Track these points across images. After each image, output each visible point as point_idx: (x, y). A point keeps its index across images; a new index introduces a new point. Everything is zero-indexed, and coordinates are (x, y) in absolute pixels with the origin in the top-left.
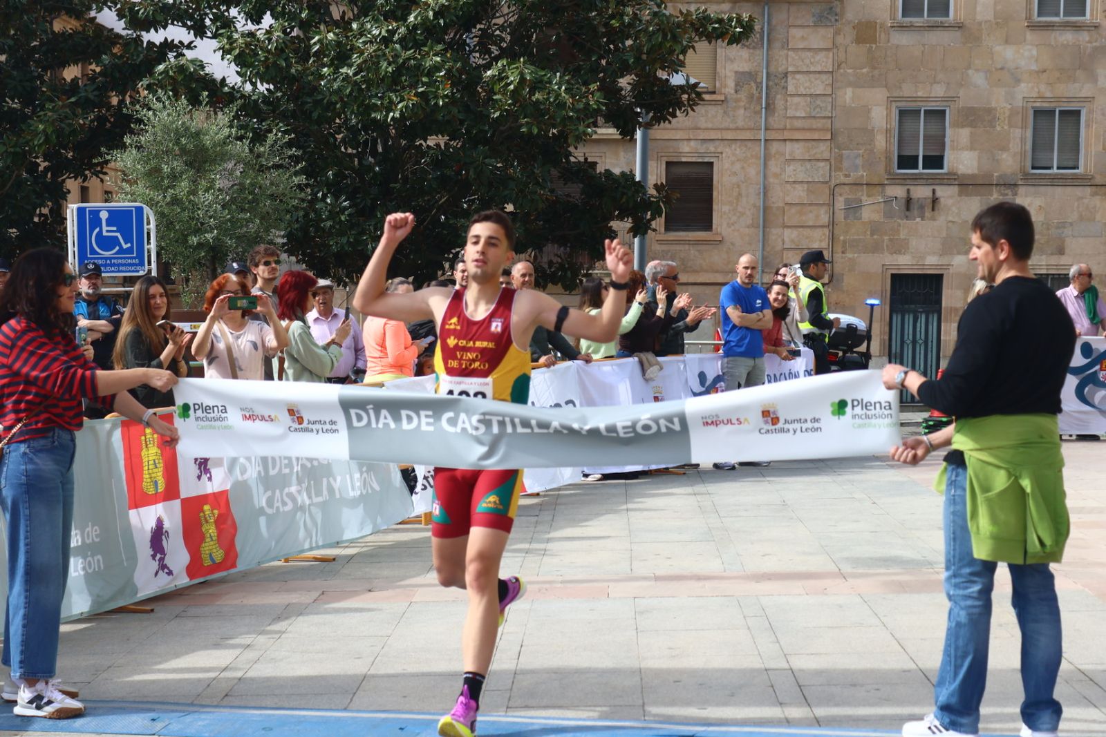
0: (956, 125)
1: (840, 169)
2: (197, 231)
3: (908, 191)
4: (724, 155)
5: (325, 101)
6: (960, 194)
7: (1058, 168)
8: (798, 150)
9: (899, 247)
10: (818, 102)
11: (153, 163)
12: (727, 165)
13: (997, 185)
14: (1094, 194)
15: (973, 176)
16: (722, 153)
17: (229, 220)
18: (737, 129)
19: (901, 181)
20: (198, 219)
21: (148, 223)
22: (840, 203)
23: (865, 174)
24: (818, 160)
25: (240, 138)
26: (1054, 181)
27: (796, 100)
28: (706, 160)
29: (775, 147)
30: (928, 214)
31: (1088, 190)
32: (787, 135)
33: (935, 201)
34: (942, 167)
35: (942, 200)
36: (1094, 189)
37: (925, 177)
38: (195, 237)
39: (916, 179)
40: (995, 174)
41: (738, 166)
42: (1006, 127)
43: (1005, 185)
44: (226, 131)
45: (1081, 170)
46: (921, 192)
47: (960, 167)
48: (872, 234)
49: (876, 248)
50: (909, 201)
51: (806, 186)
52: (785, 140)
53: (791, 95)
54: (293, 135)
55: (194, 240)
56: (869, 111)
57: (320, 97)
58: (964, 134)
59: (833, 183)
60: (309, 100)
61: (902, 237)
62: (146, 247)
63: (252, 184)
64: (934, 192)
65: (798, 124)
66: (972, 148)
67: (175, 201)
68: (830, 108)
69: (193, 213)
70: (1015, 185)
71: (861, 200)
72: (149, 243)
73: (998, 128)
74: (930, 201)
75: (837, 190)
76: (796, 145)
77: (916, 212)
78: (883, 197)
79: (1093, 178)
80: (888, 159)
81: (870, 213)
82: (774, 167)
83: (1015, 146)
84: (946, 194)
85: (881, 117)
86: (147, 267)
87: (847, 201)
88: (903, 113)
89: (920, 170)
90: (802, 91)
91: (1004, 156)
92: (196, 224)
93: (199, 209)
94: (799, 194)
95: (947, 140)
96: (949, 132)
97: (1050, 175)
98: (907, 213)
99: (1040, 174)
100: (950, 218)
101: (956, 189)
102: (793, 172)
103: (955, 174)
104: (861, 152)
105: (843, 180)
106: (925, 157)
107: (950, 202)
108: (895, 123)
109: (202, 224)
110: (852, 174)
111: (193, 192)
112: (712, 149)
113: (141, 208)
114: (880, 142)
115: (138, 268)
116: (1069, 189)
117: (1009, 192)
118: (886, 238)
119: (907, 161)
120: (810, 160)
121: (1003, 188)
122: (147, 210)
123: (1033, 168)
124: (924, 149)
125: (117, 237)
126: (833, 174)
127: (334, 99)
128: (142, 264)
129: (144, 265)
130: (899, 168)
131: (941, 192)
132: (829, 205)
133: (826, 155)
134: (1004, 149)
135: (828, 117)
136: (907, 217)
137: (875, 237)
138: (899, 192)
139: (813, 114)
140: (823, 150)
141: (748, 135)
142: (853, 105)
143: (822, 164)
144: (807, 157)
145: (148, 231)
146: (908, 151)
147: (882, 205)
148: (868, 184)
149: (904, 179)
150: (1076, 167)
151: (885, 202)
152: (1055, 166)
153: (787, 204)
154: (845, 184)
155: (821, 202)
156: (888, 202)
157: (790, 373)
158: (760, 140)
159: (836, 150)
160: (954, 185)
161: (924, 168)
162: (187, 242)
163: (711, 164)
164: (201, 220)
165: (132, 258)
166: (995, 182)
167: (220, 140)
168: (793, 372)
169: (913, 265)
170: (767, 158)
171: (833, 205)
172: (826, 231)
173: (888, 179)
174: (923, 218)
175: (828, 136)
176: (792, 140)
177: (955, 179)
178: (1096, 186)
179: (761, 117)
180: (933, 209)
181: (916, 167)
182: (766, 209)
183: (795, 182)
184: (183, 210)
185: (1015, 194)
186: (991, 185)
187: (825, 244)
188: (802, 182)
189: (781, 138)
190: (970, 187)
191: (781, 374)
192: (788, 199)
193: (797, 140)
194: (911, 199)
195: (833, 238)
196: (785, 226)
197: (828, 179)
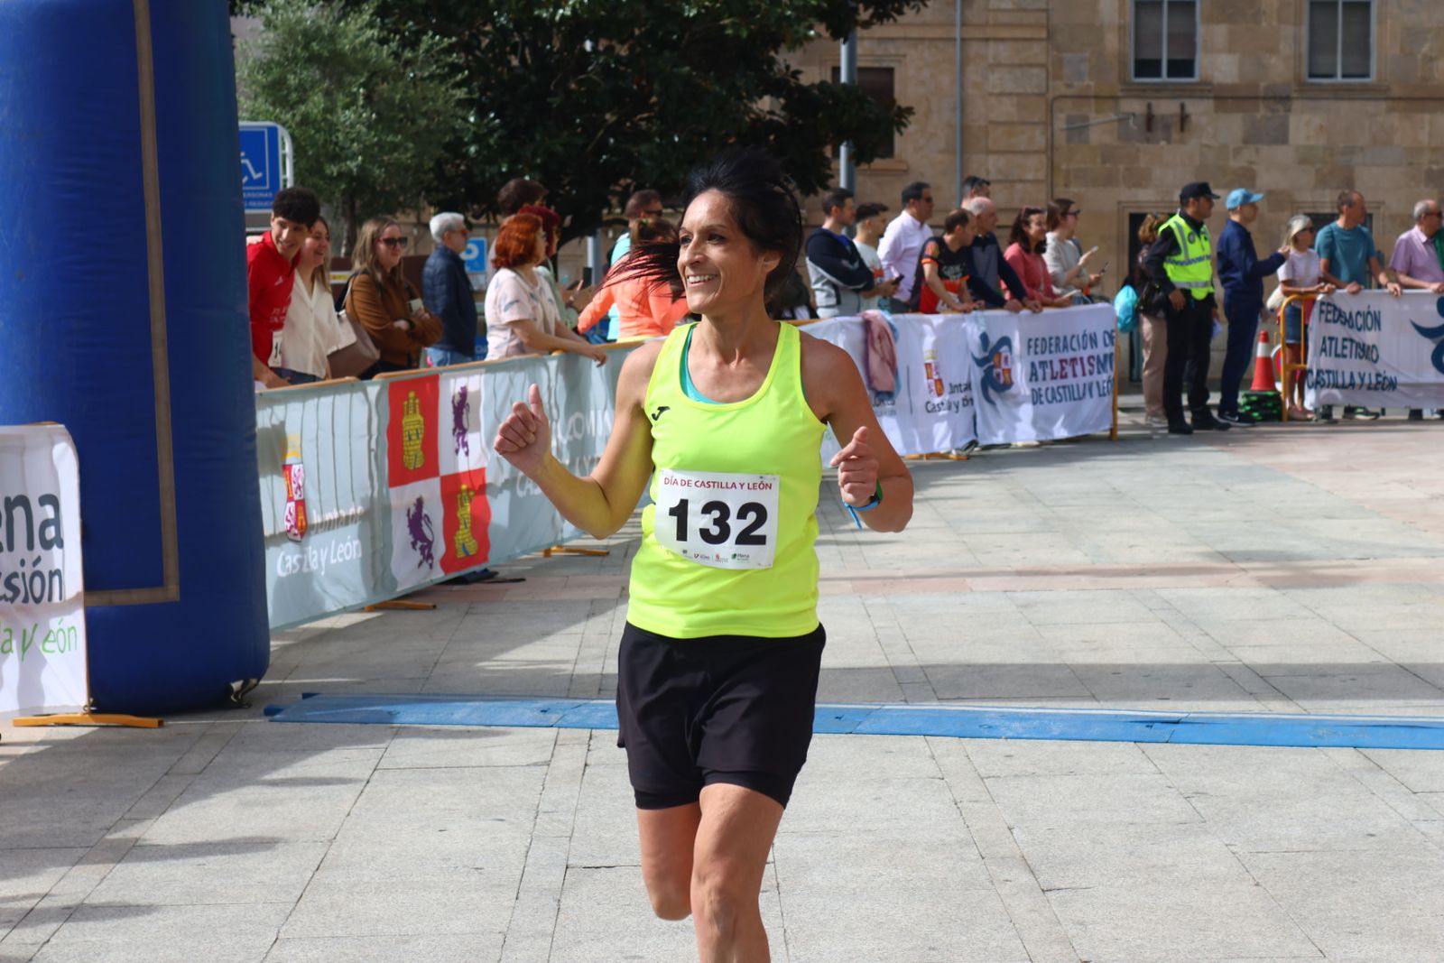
0: (1210, 20)
1: (1058, 77)
2: (335, 158)
3: (1149, 106)
4: (908, 59)
6: (1217, 109)
7: (1344, 76)
8: (1004, 52)
9: (1139, 179)
11: (276, 72)
12: (912, 72)
13: (1264, 98)
14: (1390, 110)
15: (1233, 87)
16: (905, 56)
17: (377, 144)
18: (924, 25)
19: (1141, 92)
20: (336, 144)
21: (284, 148)
22: (1060, 122)
23: (1092, 84)
24: (1031, 65)
25: (383, 41)
26: (1339, 93)
28: (885, 65)
29: (974, 48)
30: (1175, 135)
31: (1383, 105)
32: (990, 33)
33: (1184, 119)
34: (1191, 74)
35: (1194, 119)
36: (1390, 103)
37: (1170, 87)
38: (335, 165)
39: (1160, 90)
40: (1263, 84)
41: (926, 74)
42: (1275, 23)
43: (1275, 98)
44: (369, 33)
45: (1372, 79)
46: (1166, 108)
47: (1217, 74)
48: (1104, 162)
49: (1109, 181)
50: (1149, 120)
51: (1015, 99)
52: (987, 40)
54: (454, 39)
55: (333, 170)
56: (1096, 2)
58: (1220, 32)
59: (1051, 95)
61: (1142, 164)
62: (280, 177)
63: (401, 100)
64: (1183, 107)
65: (1004, 18)
66: (1230, 50)
67: (305, 121)
69: (331, 136)
70: (1288, 98)
71: (1087, 118)
72: (285, 173)
73: (1264, 24)
74: (1177, 120)
75: (1057, 104)
76: (1001, 46)
77: (1159, 133)
78: (1116, 114)
79: (1388, 89)
80: (1122, 63)
81: (1101, 132)
82: (973, 75)
83: (1286, 48)
84: (1199, 109)
85: (1112, 9)
87: (1070, 120)
88: (1140, 5)
89: (1164, 78)
91: (1274, 60)
92: (334, 149)
93: (338, 131)
94: (1007, 109)
95: (1199, 40)
96: (1201, 30)
97: (1333, 85)
98: (1149, 135)
99: (1320, 85)
100: (1205, 141)
101: (1210, 104)
102: (996, 80)
103: (1210, 84)
104: (1087, 55)
105: (1064, 91)
106: (1171, 63)
107: (1204, 120)
108: (1130, 18)
109: (342, 149)
110: (1076, 84)
111: (330, 110)
112: (892, 51)
113: (273, 131)
114: (1112, 42)
116: (1357, 105)
117: (1280, 107)
118: (1122, 167)
119: (1147, 67)
120: (1020, 66)
121: (1271, 102)
122: (283, 133)
123: (1312, 75)
124: (1169, 52)
125: (245, 166)
126: (1051, 83)
130: (1138, 74)
131: (1193, 107)
132: (1046, 124)
133: (1042, 59)
134: (1273, 51)
135: (1043, 10)
136: (1148, 140)
137: (1108, 165)
138: (1136, 106)
139: (1023, 5)
140: (1037, 52)
141: (938, 33)
143: (1036, 71)
144: (1016, 61)
145: (284, 156)
146: (1148, 54)
147: (1116, 124)
148: (1097, 97)
149: (1144, 90)
150: (1366, 75)
151: (1120, 120)
152: (1339, 73)
153: (992, 122)
154: (1066, 97)
155: (1036, 120)
156: (1123, 120)
157: (1084, 335)
158: (954, 39)
159: (1055, 53)
160: (1208, 98)
161: (1170, 74)
162: (323, 171)
163: (890, 71)
164: (340, 144)
165: (264, 191)
166: (1262, 94)
167: (361, 44)
168: (1087, 333)
169: (1157, 202)
170: (964, 63)
171: (1052, 125)
172: (1043, 158)
173: (1123, 90)
174: (1169, 140)
175: (1044, 35)
176: (996, 40)
177: (1209, 91)
178: (1393, 99)
179: (955, 10)
180: (1182, 129)
181: (1158, 74)
182: (964, 129)
183: (1002, 94)
184: (318, 131)
185: (1288, 110)
186: (1257, 98)
187: (1041, 175)
188: (1010, 94)
189: (982, 36)
190: (1230, 101)
191: (1073, 337)
192: (993, 116)
193: (1003, 40)
194: (1153, 116)
195: (1052, 167)
196: (989, 152)
197: (1044, 90)
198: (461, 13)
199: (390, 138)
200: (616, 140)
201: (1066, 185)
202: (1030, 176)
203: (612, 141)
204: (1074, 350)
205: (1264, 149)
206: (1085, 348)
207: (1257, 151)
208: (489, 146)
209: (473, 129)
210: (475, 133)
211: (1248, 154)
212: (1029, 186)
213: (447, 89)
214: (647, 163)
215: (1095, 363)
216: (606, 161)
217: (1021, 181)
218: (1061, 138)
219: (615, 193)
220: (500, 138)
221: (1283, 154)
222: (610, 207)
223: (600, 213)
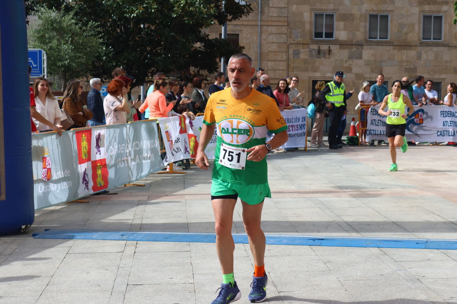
0: (338, 20)
1: (290, 37)
2: (60, 60)
3: (319, 47)
4: (243, 31)
5: (105, 9)
6: (340, 48)
7: (380, 38)
8: (274, 29)
9: (315, 69)
10: (282, 10)
11: (42, 33)
12: (245, 35)
13: (355, 45)
14: (394, 49)
15: (345, 41)
16: (242, 30)
17: (74, 56)
18: (249, 21)
19: (317, 43)
20: (61, 56)
21: (44, 57)
22: (291, 51)
23: (301, 40)
24: (282, 34)
25: (76, 24)
26: (378, 44)
27: (273, 9)
28: (236, 33)
29: (264, 28)
30: (327, 56)
31: (392, 47)
32: (269, 23)
33: (330, 51)
34: (332, 37)
35: (333, 51)
36: (394, 47)
37: (326, 41)
38: (60, 62)
39: (322, 42)
40: (354, 40)
41: (249, 36)
42: (358, 22)
43: (358, 45)
44: (72, 21)
45: (389, 39)
46: (324, 47)
47: (340, 37)
48: (304, 64)
49: (306, 70)
50: (319, 51)
51: (277, 44)
52: (268, 25)
53: (271, 7)
54: (99, 23)
55: (60, 64)
56: (303, 14)
57: (103, 8)
58: (342, 24)
59: (288, 43)
60: (98, 9)
61: (317, 65)
62: (43, 66)
63: (82, 42)
64: (329, 47)
65: (274, 19)
66: (345, 30)
67: (51, 48)
68: (287, 13)
69: (59, 53)
70: (362, 45)
71: (299, 50)
72: (44, 65)
73: (355, 22)
74: (328, 51)
75: (290, 46)
76: (273, 28)
77: (322, 55)
78: (309, 49)
79: (393, 43)
80: (311, 34)
81: (304, 55)
82: (264, 36)
83: (362, 29)
84: (334, 48)
85: (308, 17)
86: (43, 74)
87: (294, 51)
88: (316, 15)
89: (324, 38)
90: (275, 6)
91: (358, 33)
92: (60, 58)
93: (62, 51)
94: (274, 47)
95: (335, 26)
96: (335, 23)
97: (376, 41)
98: (319, 56)
99: (372, 41)
100: (336, 58)
101: (338, 46)
102: (271, 38)
103: (338, 40)
104: (300, 31)
105: (292, 42)
106: (326, 33)
107: (336, 51)
108: (313, 19)
110: (296, 40)
111: (59, 44)
112: (239, 29)
113: (40, 52)
114: (307, 27)
115: (39, 74)
116: (384, 47)
117: (360, 48)
118: (310, 66)
119: (318, 35)
120: (279, 34)
121: (357, 46)
122: (44, 52)
123: (370, 38)
124: (325, 30)
125: (31, 62)
126: (288, 39)
127: (109, 8)
128: (41, 73)
129: (42, 73)
130: (315, 37)
131: (333, 47)
132: (286, 52)
133: (286, 32)
134: (358, 30)
135: (286, 17)
136: (319, 58)
137: (306, 65)
138: (315, 47)
139: (280, 15)
140: (284, 29)
141: (253, 23)
142: (296, 12)
143: (283, 35)
144: (278, 32)
145: (44, 60)
146: (319, 31)
147: (308, 53)
148: (302, 44)
149: (317, 42)
150: (387, 38)
151: (309, 51)
152: (378, 38)
153: (269, 51)
154: (293, 44)
155: (283, 51)
156: (311, 51)
157: (296, 118)
158: (258, 25)
159: (290, 30)
160: (337, 44)
161: (325, 37)
162: (57, 64)
163: (238, 35)
164: (62, 56)
165: (37, 71)
166: (354, 44)
167: (69, 24)
168: (297, 117)
169: (321, 77)
170: (261, 33)
171: (288, 52)
172: (286, 63)
173: (311, 42)
174: (325, 58)
175: (286, 24)
176: (271, 26)
177: (338, 42)
178: (395, 46)
179: (259, 16)
180: (329, 54)
181: (322, 37)
182: (261, 53)
183: (273, 43)
184: (55, 52)
185: (362, 49)
186: (353, 45)
187: (285, 68)
188: (275, 43)
189: (267, 24)
190: (344, 45)
191: (293, 118)
192: (270, 49)
193: (274, 26)
194: (320, 50)
195: (288, 65)
196: (268, 60)
197: (286, 41)
198: (101, 15)
199: (78, 54)
200: (150, 56)
201: (293, 71)
202: (281, 68)
203: (149, 56)
204: (293, 123)
205: (355, 61)
206: (296, 122)
207: (353, 61)
208: (109, 57)
209: (104, 51)
210: (105, 53)
211: (350, 62)
212: (281, 72)
213: (96, 39)
214: (160, 63)
215: (299, 127)
216: (147, 62)
217: (279, 70)
218: (291, 57)
219: (150, 72)
220: (113, 54)
221: (360, 62)
222: (148, 76)
223: (145, 78)
